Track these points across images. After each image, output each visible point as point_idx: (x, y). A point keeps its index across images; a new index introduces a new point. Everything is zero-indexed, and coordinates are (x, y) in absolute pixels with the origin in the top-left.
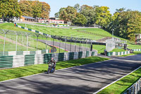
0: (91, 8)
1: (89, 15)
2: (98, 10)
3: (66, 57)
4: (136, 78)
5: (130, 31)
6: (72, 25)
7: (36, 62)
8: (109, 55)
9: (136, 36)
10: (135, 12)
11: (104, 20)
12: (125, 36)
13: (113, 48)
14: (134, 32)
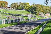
0: (22, 3)
1: (22, 6)
2: (25, 4)
3: (14, 21)
4: (39, 28)
5: (37, 12)
6: (16, 10)
7: (3, 23)
8: (29, 20)
9: (39, 13)
10: (38, 5)
11: (27, 8)
12: (35, 13)
13: (31, 18)
14: (38, 12)
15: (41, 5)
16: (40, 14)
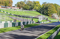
2: (35, 3)
5: (49, 12)
14: (51, 13)
15: (55, 4)
16: (54, 15)
